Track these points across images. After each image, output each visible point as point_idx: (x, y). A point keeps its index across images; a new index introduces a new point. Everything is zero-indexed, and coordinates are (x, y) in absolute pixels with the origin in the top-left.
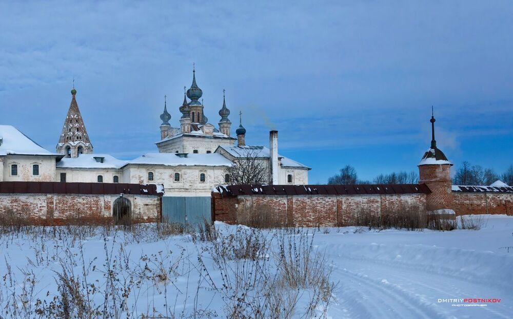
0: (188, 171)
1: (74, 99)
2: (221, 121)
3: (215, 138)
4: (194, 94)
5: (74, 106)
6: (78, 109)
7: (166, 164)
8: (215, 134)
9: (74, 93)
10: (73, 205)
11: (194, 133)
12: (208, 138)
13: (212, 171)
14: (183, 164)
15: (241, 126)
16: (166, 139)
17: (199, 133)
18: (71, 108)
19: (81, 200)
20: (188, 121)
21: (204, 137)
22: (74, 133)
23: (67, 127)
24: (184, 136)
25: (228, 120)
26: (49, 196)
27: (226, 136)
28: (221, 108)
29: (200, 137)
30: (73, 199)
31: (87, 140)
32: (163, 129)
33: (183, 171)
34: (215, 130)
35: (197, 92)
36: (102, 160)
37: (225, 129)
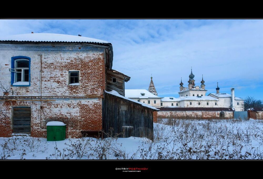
0: (203, 102)
1: (152, 80)
2: (202, 85)
3: (200, 90)
4: (192, 77)
5: (152, 82)
6: (153, 83)
7: (196, 100)
8: (200, 89)
9: (152, 78)
10: (209, 114)
11: (193, 89)
12: (198, 90)
13: (211, 102)
14: (202, 100)
15: (218, 87)
16: (182, 91)
17: (195, 89)
18: (151, 82)
19: (211, 112)
20: (191, 85)
21: (196, 90)
22: (152, 90)
23: (150, 88)
24: (190, 90)
25: (204, 84)
26: (202, 111)
27: (204, 90)
28: (201, 81)
29: (195, 90)
30: (208, 112)
31: (156, 92)
32: (181, 88)
33: (201, 102)
34: (200, 88)
35: (193, 76)
36: (172, 99)
37: (203, 87)
